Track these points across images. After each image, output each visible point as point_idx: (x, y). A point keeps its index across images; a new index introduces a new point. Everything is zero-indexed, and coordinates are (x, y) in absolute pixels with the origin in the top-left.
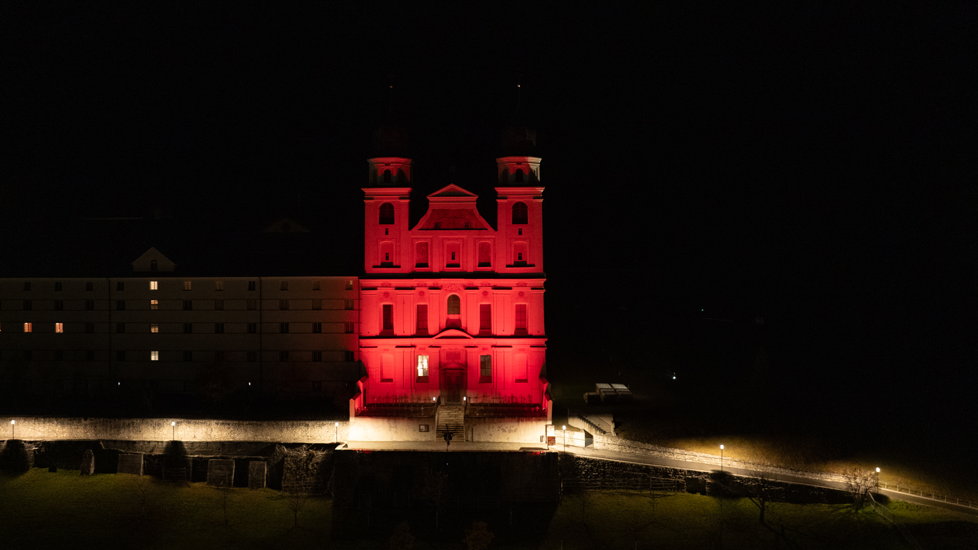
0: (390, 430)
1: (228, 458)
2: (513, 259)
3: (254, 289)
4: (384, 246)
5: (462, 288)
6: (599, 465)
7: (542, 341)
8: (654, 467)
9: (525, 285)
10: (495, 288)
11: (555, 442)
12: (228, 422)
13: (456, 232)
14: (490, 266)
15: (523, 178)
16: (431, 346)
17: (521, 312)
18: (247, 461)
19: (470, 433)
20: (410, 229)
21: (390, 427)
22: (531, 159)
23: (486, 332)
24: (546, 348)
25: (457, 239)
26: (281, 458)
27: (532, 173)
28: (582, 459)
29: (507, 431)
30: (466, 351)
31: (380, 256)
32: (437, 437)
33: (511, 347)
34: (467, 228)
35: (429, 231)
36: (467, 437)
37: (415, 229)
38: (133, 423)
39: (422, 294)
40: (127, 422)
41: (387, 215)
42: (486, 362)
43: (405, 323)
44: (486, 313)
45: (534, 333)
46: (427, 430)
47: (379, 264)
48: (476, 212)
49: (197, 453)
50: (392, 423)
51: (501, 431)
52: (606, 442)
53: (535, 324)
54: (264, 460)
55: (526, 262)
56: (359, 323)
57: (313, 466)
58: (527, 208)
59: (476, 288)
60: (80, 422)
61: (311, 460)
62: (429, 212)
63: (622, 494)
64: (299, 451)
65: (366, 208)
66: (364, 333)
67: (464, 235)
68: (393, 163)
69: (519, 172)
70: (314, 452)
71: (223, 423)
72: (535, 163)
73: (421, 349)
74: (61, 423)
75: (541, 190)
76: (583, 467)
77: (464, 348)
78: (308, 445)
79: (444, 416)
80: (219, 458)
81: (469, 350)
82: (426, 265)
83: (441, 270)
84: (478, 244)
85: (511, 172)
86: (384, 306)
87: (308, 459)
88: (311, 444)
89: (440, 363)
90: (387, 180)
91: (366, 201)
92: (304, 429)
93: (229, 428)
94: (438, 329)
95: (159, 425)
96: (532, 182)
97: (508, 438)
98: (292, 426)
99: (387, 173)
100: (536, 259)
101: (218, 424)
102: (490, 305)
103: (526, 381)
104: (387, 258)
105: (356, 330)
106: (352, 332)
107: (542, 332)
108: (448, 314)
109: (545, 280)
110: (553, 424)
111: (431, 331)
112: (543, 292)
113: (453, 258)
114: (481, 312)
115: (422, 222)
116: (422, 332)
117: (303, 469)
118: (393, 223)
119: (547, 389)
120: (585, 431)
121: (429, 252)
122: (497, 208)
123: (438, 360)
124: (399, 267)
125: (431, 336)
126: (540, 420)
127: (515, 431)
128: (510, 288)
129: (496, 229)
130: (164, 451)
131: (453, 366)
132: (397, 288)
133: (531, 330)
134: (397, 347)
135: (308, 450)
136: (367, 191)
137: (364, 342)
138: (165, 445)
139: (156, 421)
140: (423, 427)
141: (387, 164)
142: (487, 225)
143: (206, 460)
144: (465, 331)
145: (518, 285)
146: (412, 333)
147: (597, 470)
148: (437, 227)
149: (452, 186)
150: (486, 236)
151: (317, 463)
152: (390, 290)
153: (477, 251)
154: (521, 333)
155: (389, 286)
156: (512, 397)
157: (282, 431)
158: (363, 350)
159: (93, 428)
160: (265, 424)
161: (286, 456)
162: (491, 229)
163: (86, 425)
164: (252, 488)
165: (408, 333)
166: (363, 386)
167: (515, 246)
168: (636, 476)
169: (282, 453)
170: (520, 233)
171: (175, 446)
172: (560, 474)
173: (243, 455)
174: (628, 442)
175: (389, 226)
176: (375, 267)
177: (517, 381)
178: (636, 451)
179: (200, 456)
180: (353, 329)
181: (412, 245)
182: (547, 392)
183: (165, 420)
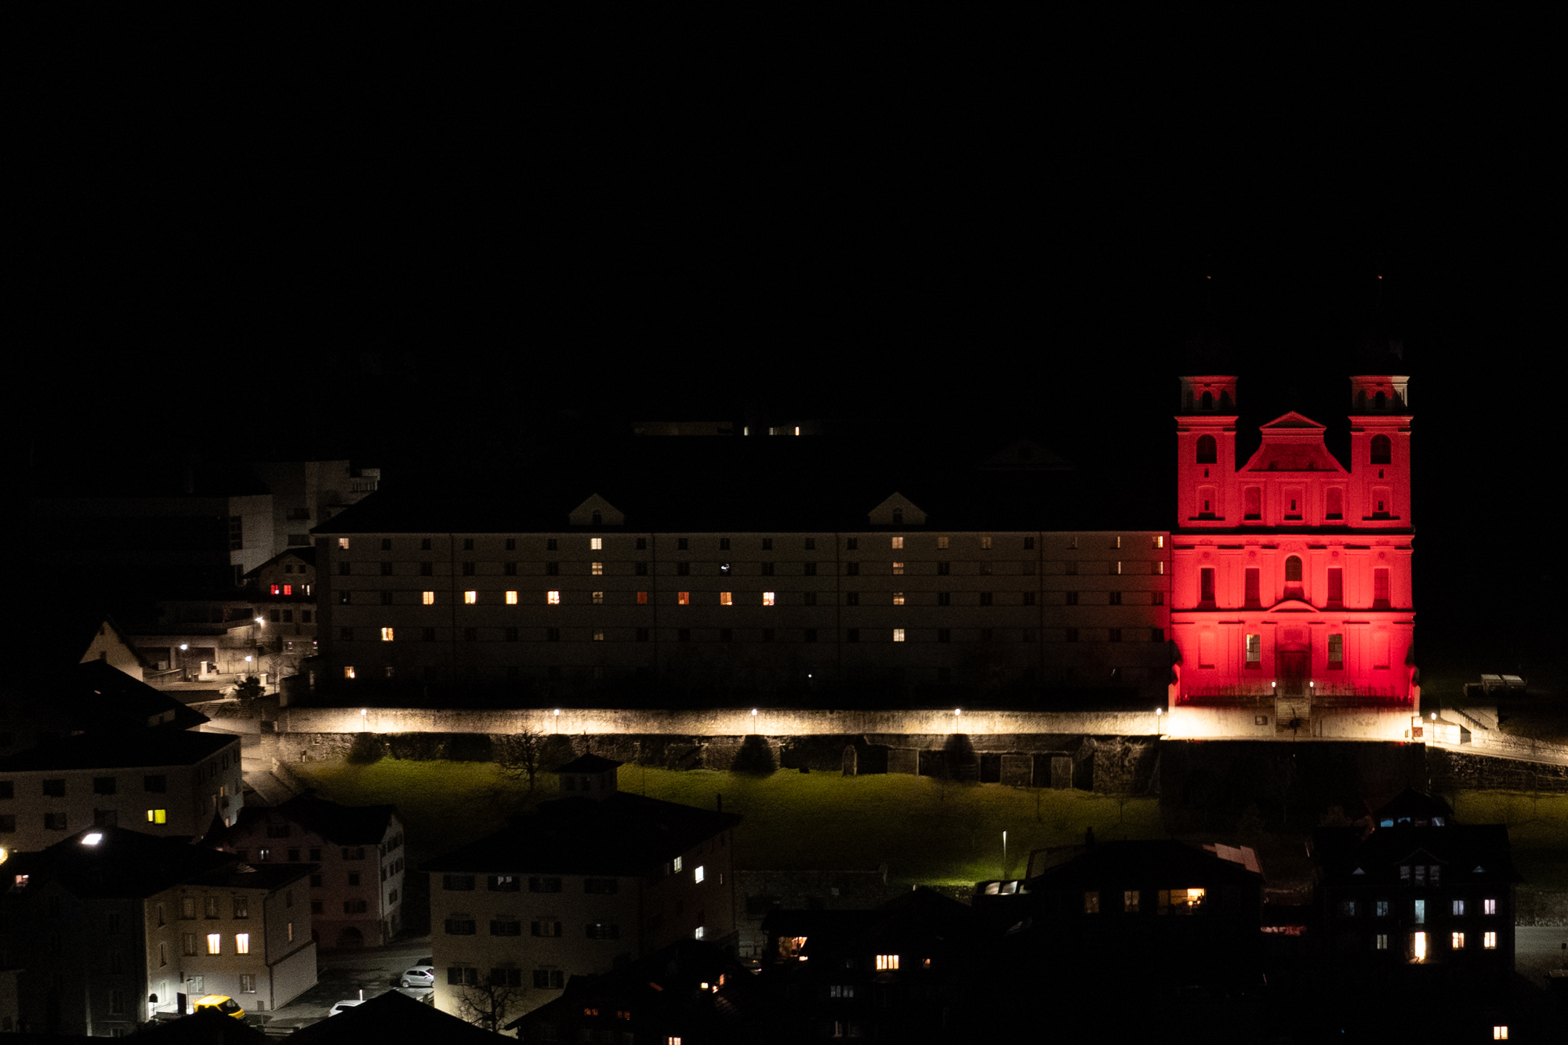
0: (1219, 723)
1: (1025, 754)
2: (1371, 509)
3: (1032, 547)
4: (1206, 491)
5: (1305, 547)
6: (1475, 762)
7: (1410, 616)
8: (1541, 764)
9: (1386, 544)
10: (1348, 547)
11: (1422, 734)
12: (1016, 713)
13: (1296, 474)
14: (1341, 518)
15: (1385, 404)
16: (1265, 622)
17: (1381, 578)
18: (1049, 757)
19: (1318, 726)
20: (1238, 469)
21: (1219, 719)
22: (1395, 379)
23: (1336, 603)
24: (1414, 625)
25: (1299, 483)
26: (1089, 753)
27: (1397, 397)
28: (1454, 753)
29: (1364, 723)
30: (1311, 630)
31: (1198, 504)
32: (1277, 732)
33: (1368, 623)
34: (1312, 468)
35: (1262, 473)
36: (1314, 732)
37: (1243, 471)
38: (893, 717)
39: (1253, 554)
40: (886, 715)
41: (1207, 451)
42: (1336, 641)
43: (1230, 592)
44: (1336, 579)
45: (1399, 605)
46: (1265, 723)
47: (1197, 515)
48: (1324, 447)
49: (984, 748)
50: (1221, 713)
51: (1357, 725)
52: (1487, 738)
53: (1400, 594)
54: (1069, 756)
55: (1388, 513)
56: (1171, 592)
57: (1129, 761)
58: (1390, 442)
59: (1324, 547)
60: (824, 715)
61: (1127, 756)
62: (1262, 448)
63: (1501, 794)
64: (1111, 744)
65: (1180, 443)
66: (1178, 606)
67: (1308, 479)
68: (1216, 383)
69: (1380, 396)
70: (1130, 745)
71: (1009, 716)
72: (1400, 383)
73: (1251, 626)
74: (799, 717)
75: (1408, 419)
76: (1456, 764)
77: (1307, 625)
78: (1123, 737)
79: (1283, 708)
80: (1014, 753)
81: (1313, 627)
82: (1258, 517)
83: (1278, 522)
84: (1325, 490)
85: (1370, 396)
86: (1203, 570)
87: (1123, 754)
88: (1127, 736)
89: (1276, 643)
90: (1207, 406)
91: (1179, 433)
92: (1112, 722)
93: (1017, 721)
94: (1273, 601)
95: (927, 718)
96: (1398, 409)
97: (1365, 733)
98: (1097, 717)
99: (1207, 396)
100: (1401, 508)
101: (1003, 716)
102: (1341, 570)
103: (1387, 667)
104: (1207, 508)
105: (1166, 601)
106: (1161, 604)
107: (1409, 604)
108: (1287, 579)
109: (1413, 536)
110: (1421, 715)
111: (1264, 603)
112: (1410, 552)
113: (1293, 508)
114: (1329, 578)
115: (1254, 460)
116: (1252, 603)
117: (1117, 766)
118: (1214, 461)
119: (1414, 675)
120: (1461, 726)
121: (1262, 499)
122: (1350, 442)
123: (1273, 641)
124: (1223, 519)
125: (1265, 609)
126: (1404, 711)
127: (1374, 724)
128: (1367, 547)
129: (1349, 470)
130: (943, 747)
131: (1292, 647)
132: (1221, 547)
133: (1395, 602)
134: (1220, 623)
135: (1123, 744)
136: (1181, 420)
137: (1177, 616)
138: (945, 738)
139: (923, 713)
140: (1260, 720)
141: (1207, 385)
142: (1336, 463)
143: (998, 757)
144: (1309, 602)
145: (1378, 544)
146: (1240, 605)
147: (1473, 767)
148: (1272, 468)
149: (1292, 414)
150: (1339, 480)
151: (1135, 759)
152: (1212, 550)
153: (1325, 498)
154: (1381, 605)
155: (1211, 544)
156: (1370, 688)
157: (1083, 724)
158: (1174, 626)
159: (841, 723)
160: (1062, 715)
161: (1097, 751)
162: (1342, 470)
163: (832, 719)
164: (1057, 788)
165: (1235, 605)
166: (1181, 671)
167: (1375, 492)
168: (1518, 774)
169: (1091, 747)
170: (1381, 475)
171: (959, 740)
172: (1427, 768)
173: (1044, 750)
174: (1514, 739)
175: (1209, 466)
176: (1191, 519)
177: (1376, 667)
178: (1523, 749)
179: (991, 752)
180: (1163, 601)
181: (1240, 490)
182: (1414, 679)
183: (935, 712)
